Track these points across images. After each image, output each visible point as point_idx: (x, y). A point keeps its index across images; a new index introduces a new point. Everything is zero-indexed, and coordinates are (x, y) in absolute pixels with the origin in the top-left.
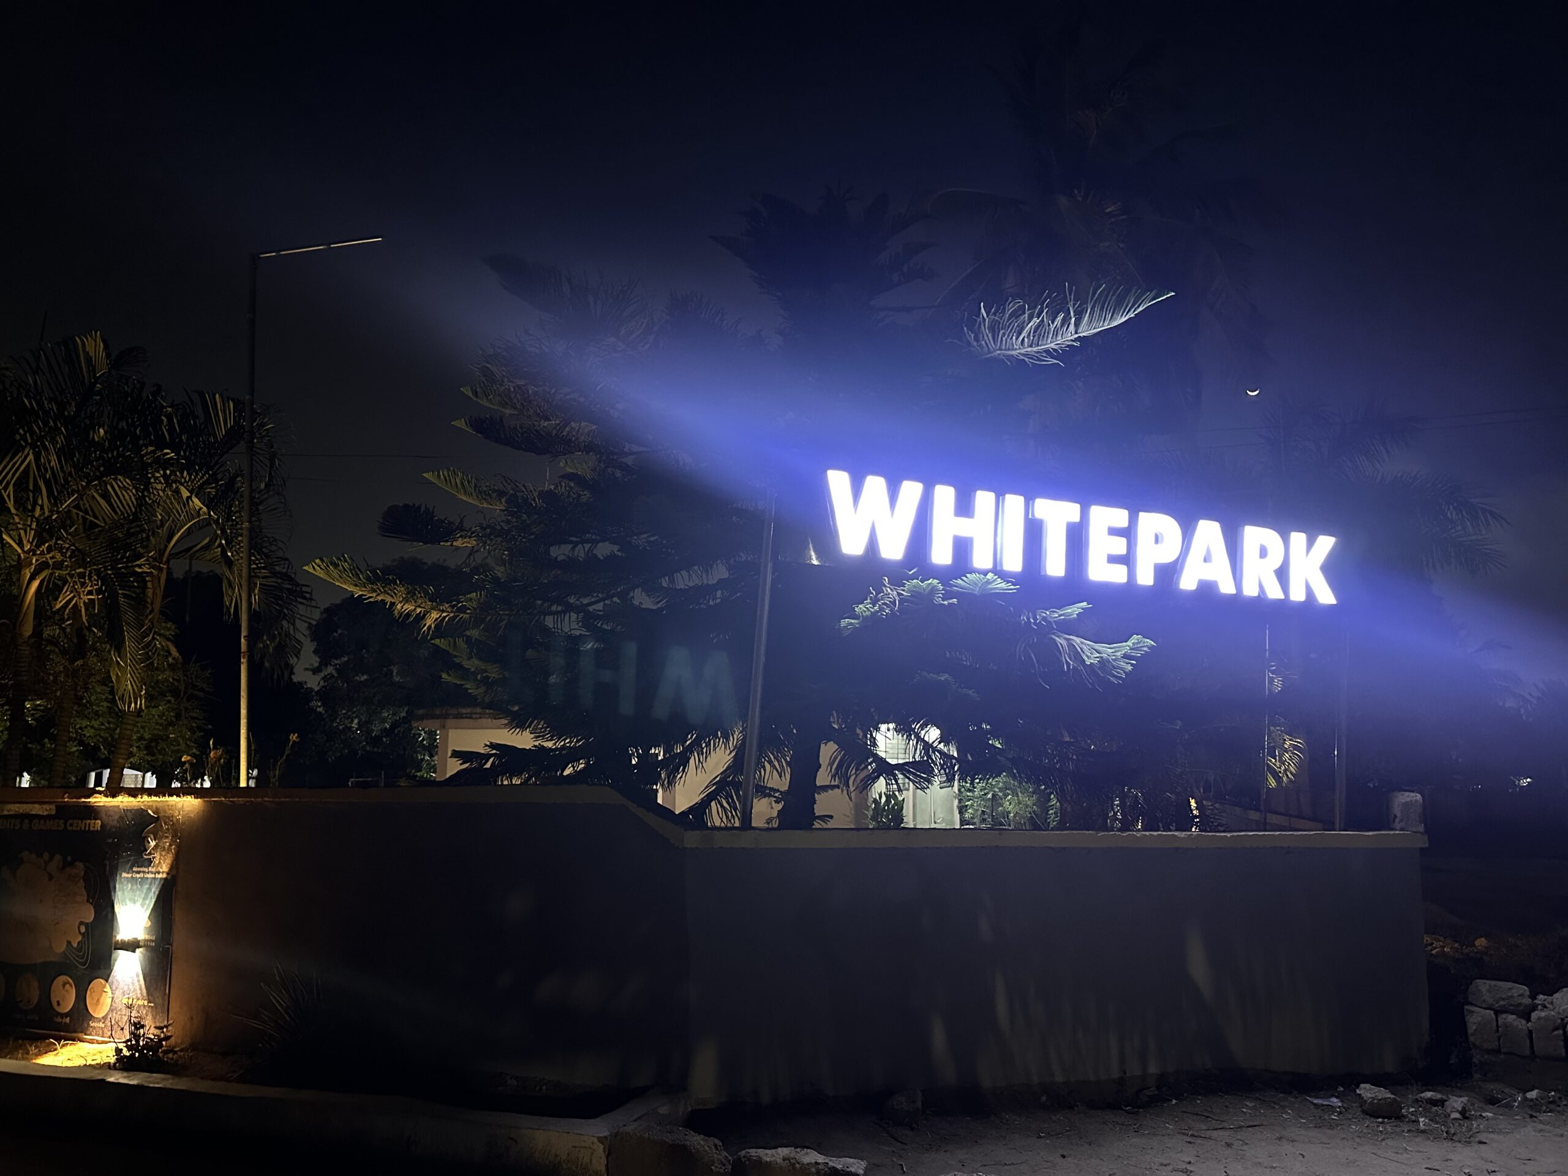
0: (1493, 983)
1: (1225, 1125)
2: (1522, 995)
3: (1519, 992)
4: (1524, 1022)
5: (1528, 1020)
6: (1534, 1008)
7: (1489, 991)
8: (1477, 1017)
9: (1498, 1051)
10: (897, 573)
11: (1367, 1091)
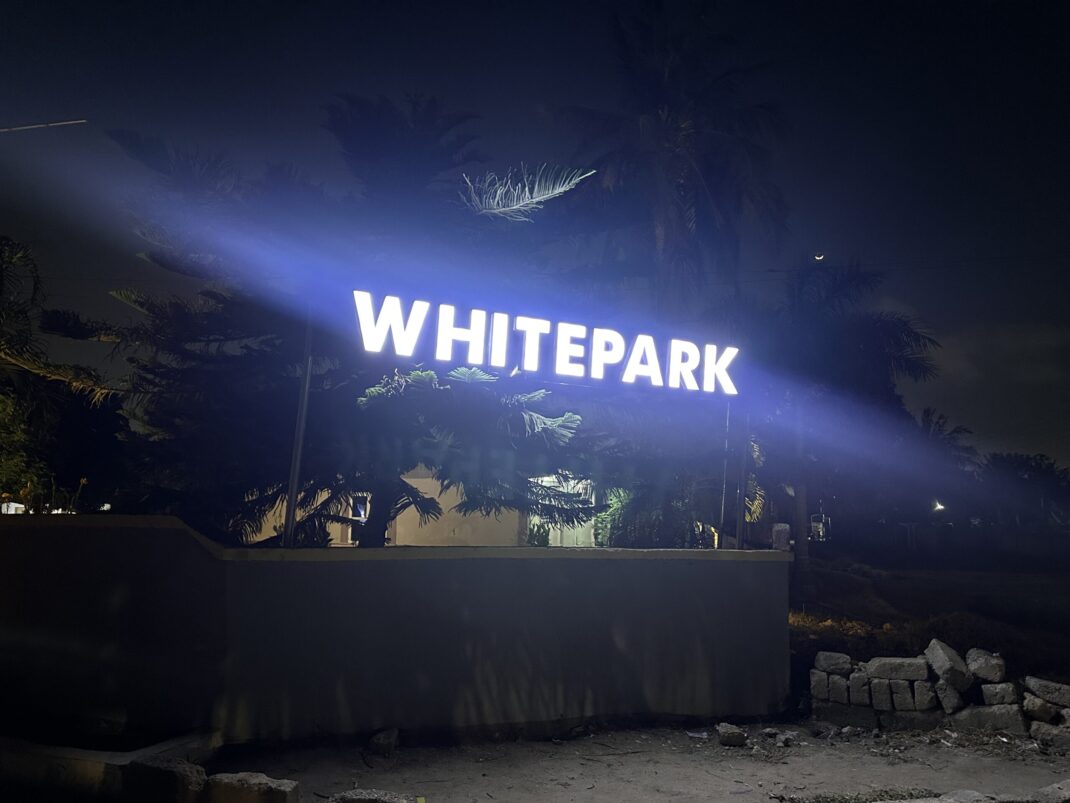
0: (828, 654)
1: (618, 752)
2: (845, 662)
3: (843, 659)
4: (845, 680)
5: (848, 679)
6: (853, 671)
7: (825, 659)
8: (817, 676)
9: (827, 700)
10: (405, 366)
11: (724, 728)
